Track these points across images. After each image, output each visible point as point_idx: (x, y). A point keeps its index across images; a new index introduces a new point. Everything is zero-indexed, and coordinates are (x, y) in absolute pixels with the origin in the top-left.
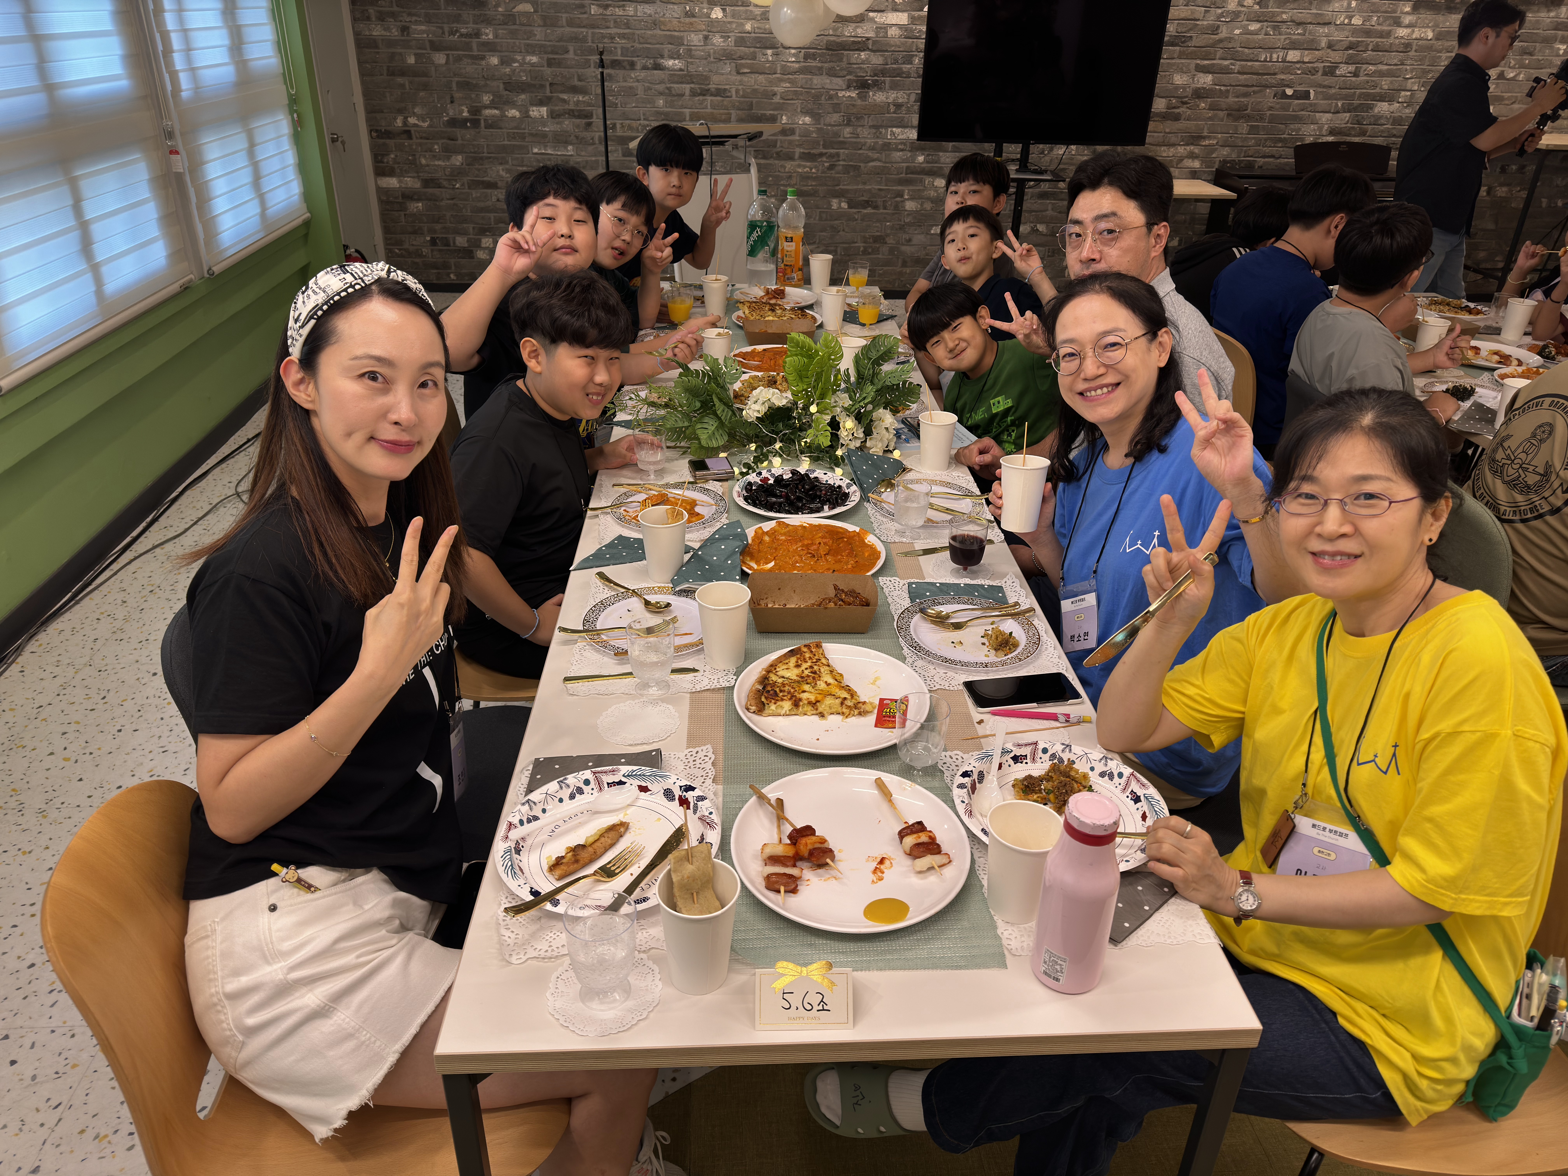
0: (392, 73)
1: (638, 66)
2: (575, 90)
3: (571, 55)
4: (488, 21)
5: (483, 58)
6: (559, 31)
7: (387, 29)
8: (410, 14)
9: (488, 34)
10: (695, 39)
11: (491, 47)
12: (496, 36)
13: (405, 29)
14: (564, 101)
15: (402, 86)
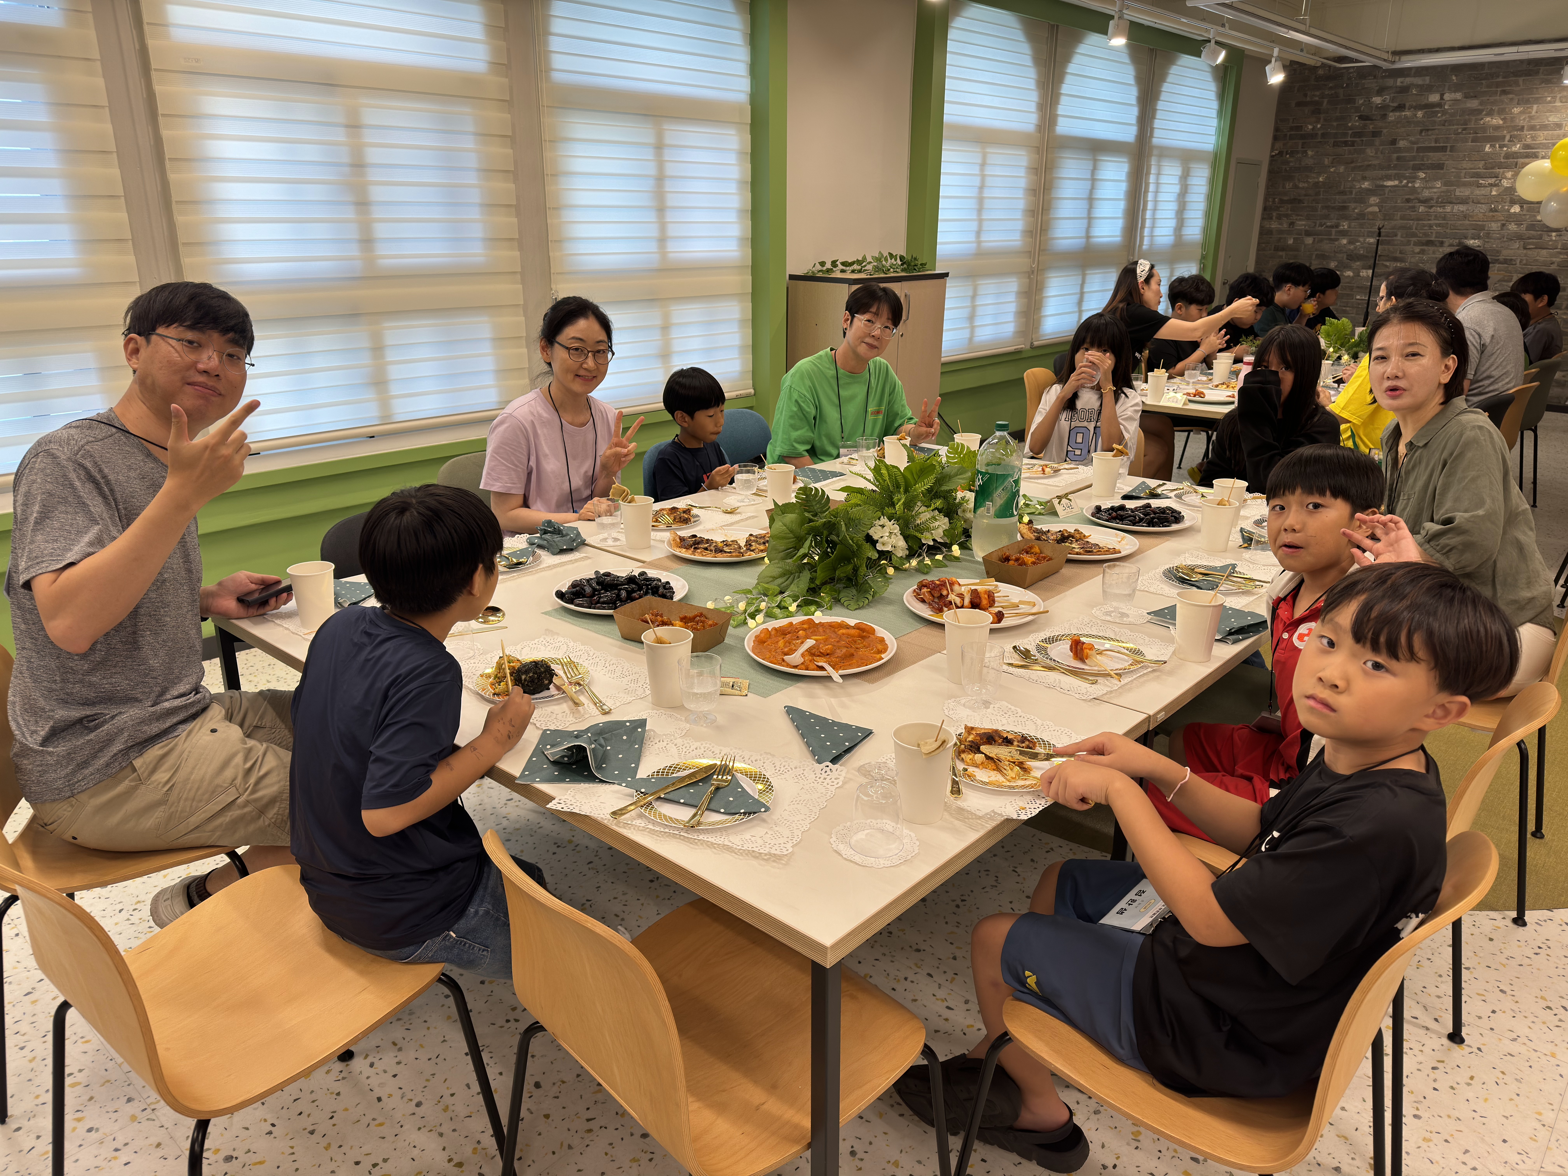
0: (1277, 249)
3: (1399, 238)
4: (1346, 218)
5: (1337, 240)
6: (1393, 223)
7: (1281, 224)
8: (1298, 215)
9: (1345, 225)
10: (1495, 226)
11: (1344, 233)
12: (1349, 227)
13: (1292, 224)
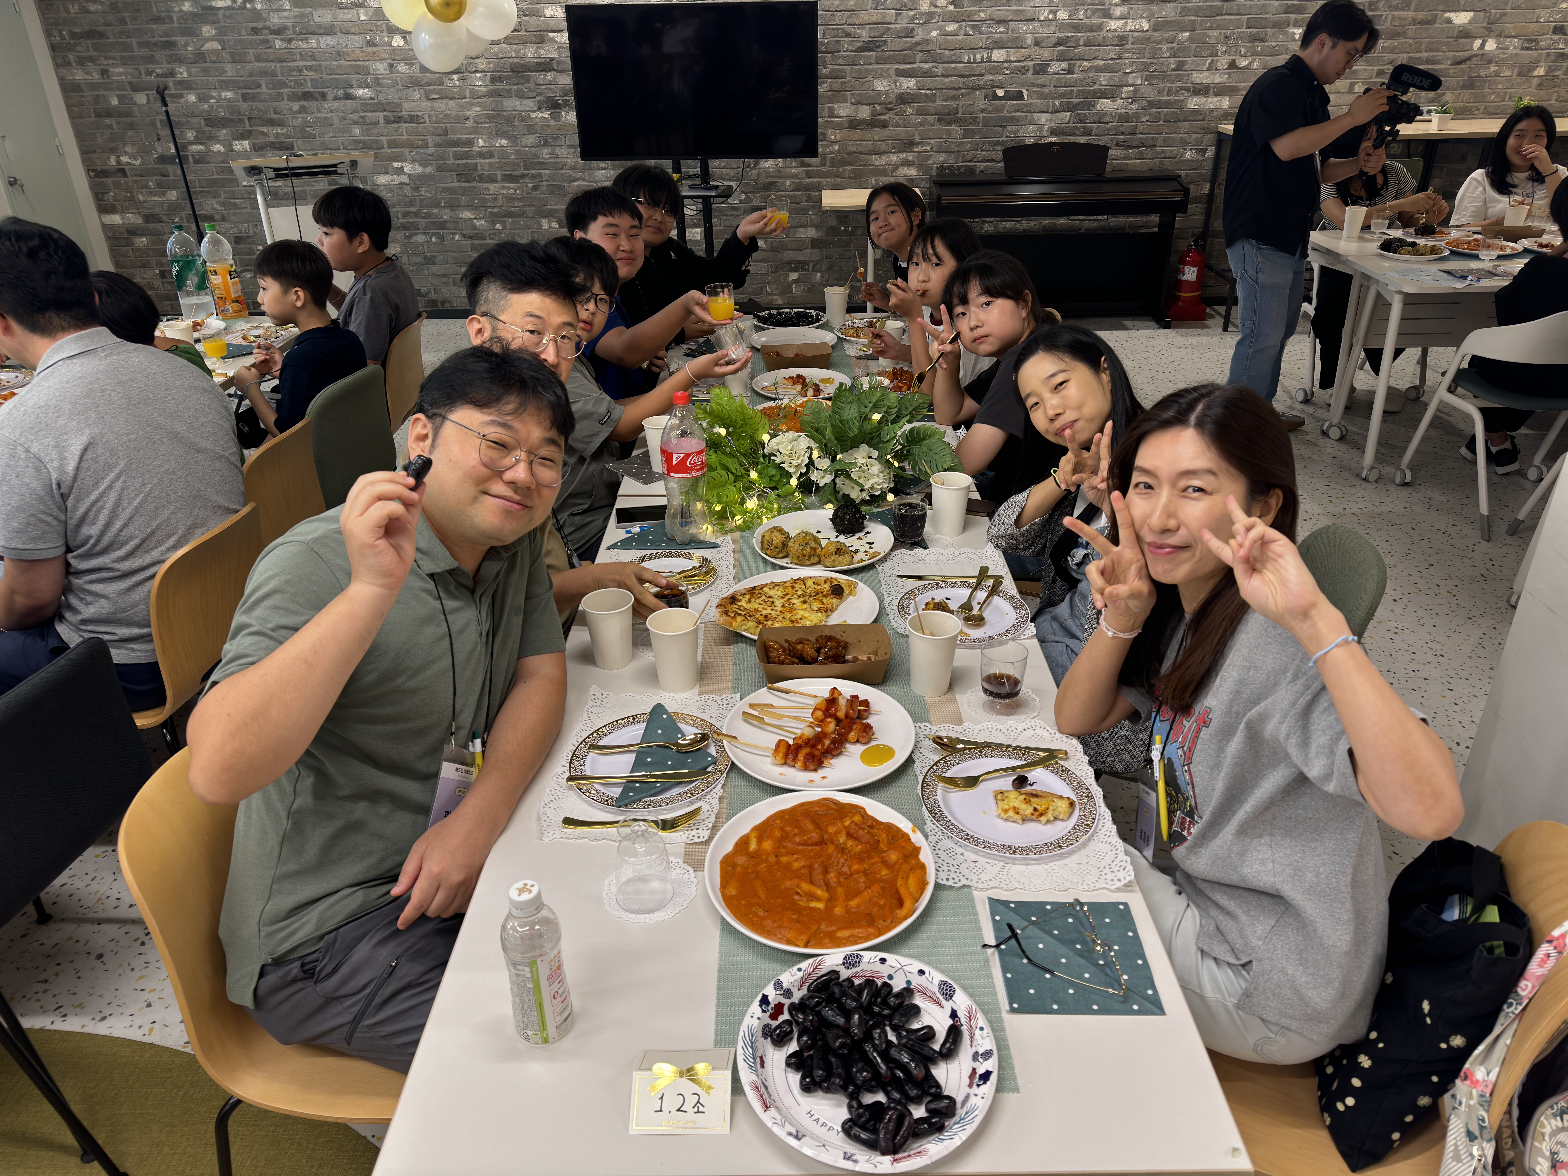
0: (98, 115)
1: (330, 97)
2: (272, 123)
3: (264, 89)
4: (181, 61)
5: (181, 96)
6: (249, 66)
7: (88, 73)
8: (106, 58)
9: (183, 73)
10: (380, 67)
11: (186, 85)
12: (190, 75)
13: (104, 72)
14: (263, 134)
15: (110, 127)
